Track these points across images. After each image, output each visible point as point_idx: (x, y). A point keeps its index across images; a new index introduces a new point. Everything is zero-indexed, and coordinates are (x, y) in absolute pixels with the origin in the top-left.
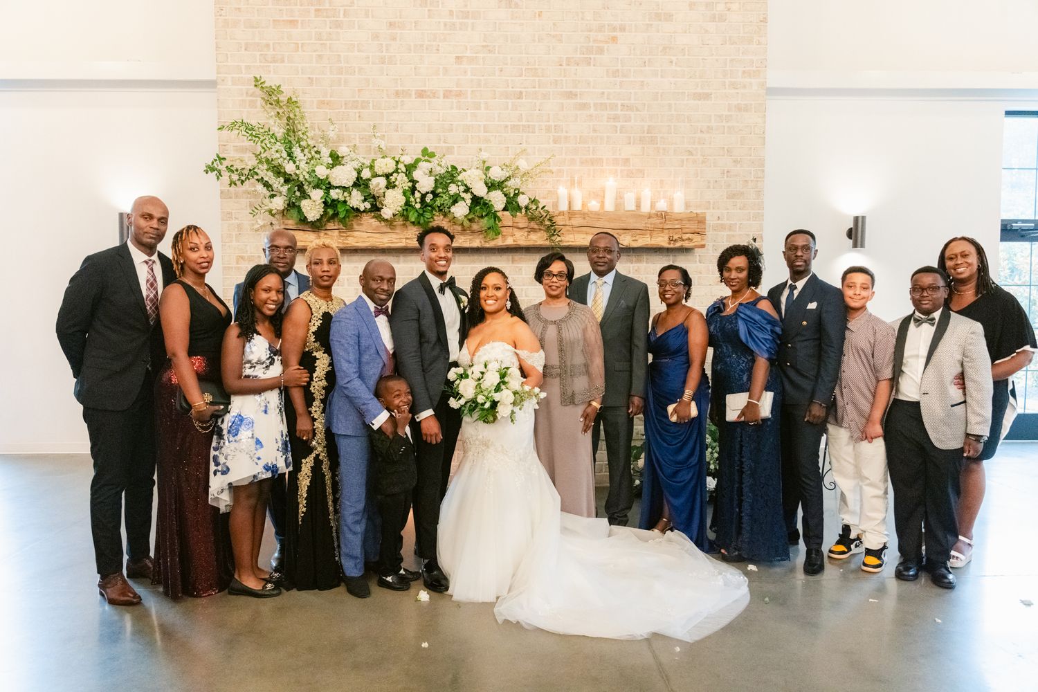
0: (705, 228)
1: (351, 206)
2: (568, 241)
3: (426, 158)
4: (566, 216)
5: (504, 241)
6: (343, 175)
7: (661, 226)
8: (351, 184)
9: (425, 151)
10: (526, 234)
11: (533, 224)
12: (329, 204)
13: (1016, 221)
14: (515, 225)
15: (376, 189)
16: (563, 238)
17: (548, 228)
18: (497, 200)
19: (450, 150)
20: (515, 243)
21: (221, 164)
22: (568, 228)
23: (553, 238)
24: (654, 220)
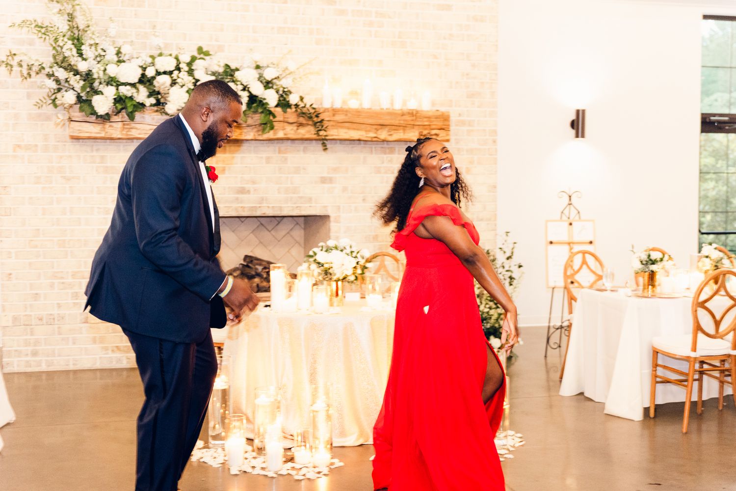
0: (449, 125)
1: (138, 101)
2: (332, 135)
3: (202, 56)
4: (330, 114)
5: (275, 134)
6: (130, 73)
7: (412, 123)
8: (136, 80)
9: (200, 50)
10: (295, 128)
11: (302, 120)
12: (120, 100)
13: (714, 115)
14: (286, 120)
15: (162, 87)
16: (328, 133)
17: (315, 124)
18: (271, 98)
19: (221, 48)
20: (285, 136)
21: (13, 59)
22: (331, 123)
23: (321, 133)
24: (407, 118)
